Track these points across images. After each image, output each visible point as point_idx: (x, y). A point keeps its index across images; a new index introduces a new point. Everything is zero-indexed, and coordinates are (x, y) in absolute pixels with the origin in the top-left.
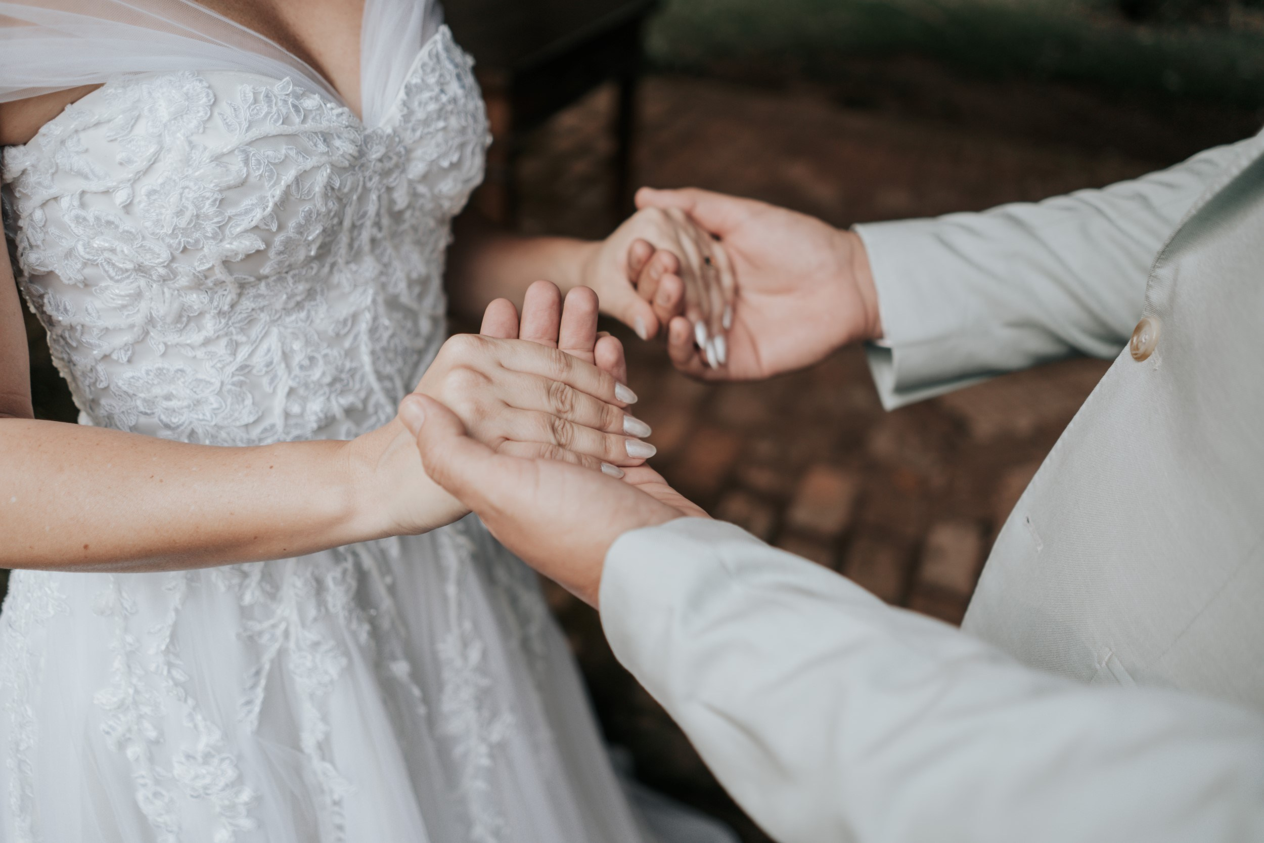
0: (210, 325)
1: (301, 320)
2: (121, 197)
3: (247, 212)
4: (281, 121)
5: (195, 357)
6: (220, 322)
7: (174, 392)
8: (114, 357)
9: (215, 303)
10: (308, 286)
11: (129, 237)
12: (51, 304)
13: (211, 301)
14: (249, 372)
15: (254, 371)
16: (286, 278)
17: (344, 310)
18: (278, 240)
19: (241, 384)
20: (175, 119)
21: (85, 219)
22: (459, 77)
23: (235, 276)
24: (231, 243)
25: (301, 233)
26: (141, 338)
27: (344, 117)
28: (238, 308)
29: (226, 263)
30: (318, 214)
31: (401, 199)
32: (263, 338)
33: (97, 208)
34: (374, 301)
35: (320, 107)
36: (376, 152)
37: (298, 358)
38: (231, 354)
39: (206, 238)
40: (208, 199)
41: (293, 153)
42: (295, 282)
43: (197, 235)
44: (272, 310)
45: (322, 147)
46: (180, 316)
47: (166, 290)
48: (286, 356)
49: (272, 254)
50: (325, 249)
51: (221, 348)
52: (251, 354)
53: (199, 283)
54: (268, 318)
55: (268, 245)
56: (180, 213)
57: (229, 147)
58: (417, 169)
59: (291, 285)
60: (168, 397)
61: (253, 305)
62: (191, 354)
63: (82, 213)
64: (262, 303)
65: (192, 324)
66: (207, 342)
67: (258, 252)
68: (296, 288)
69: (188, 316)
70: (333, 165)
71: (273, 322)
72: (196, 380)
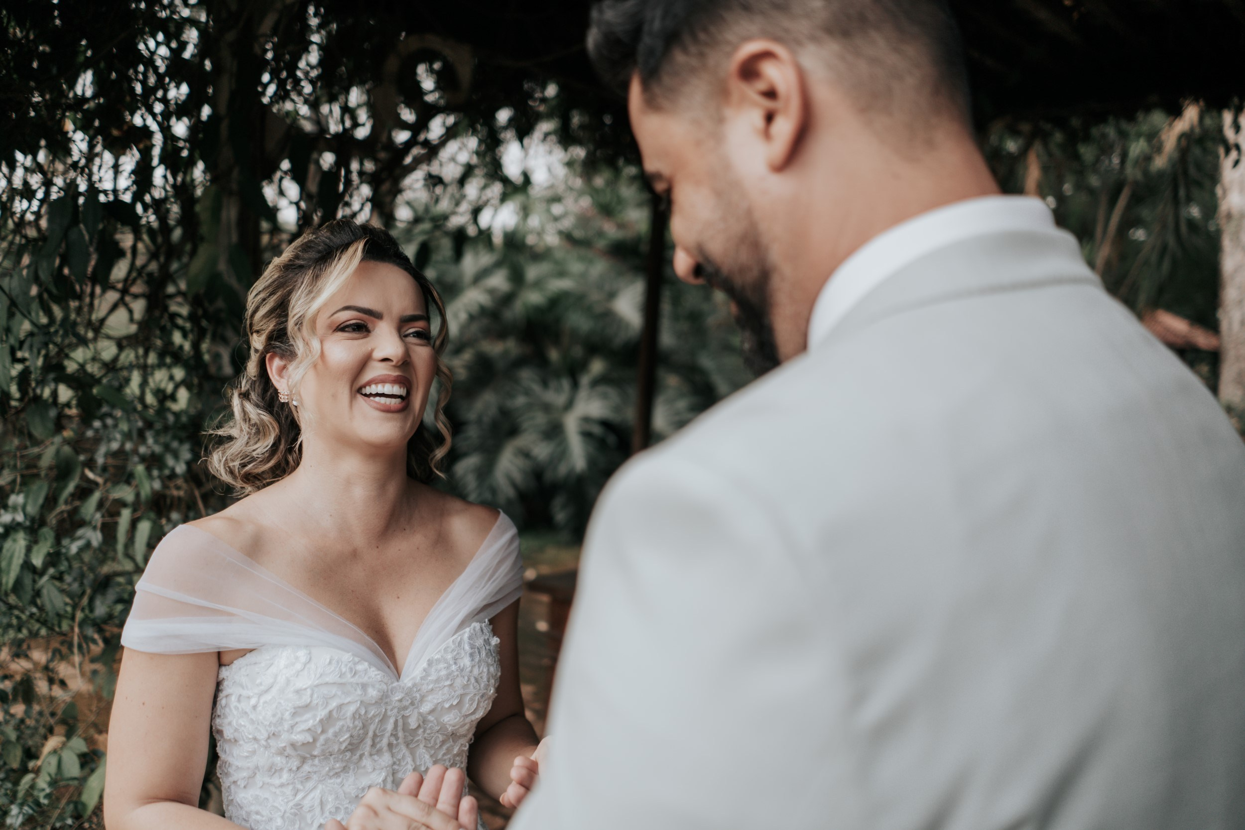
0: (285, 776)
1: (337, 783)
2: (253, 701)
3: (306, 721)
4: (339, 676)
5: (275, 793)
6: (290, 775)
7: (261, 811)
8: (239, 783)
9: (289, 765)
10: (344, 764)
11: (252, 722)
12: (220, 747)
13: (287, 763)
14: (301, 808)
15: (303, 808)
16: (329, 758)
17: (365, 782)
18: (322, 739)
19: (295, 815)
20: (287, 668)
21: (238, 708)
22: (471, 655)
23: (298, 753)
24: (295, 736)
25: (336, 736)
26: (253, 775)
27: (379, 676)
28: (301, 770)
29: (293, 745)
30: (348, 727)
31: (413, 723)
32: (312, 790)
33: (243, 705)
34: (384, 781)
35: (366, 670)
36: (397, 696)
37: (329, 807)
38: (293, 795)
39: (284, 731)
40: (288, 711)
41: (339, 693)
42: (334, 762)
43: (280, 728)
44: (321, 774)
45: (359, 692)
46: (271, 768)
47: (266, 752)
48: (322, 804)
49: (318, 744)
50: (353, 747)
51: (288, 791)
52: (304, 798)
53: (281, 752)
54: (317, 779)
55: (315, 740)
56: (274, 716)
57: (304, 687)
58: (425, 708)
59: (333, 763)
60: (257, 813)
61: (310, 770)
62: (274, 790)
63: (238, 705)
64: (315, 769)
65: (277, 774)
66: (282, 785)
67: (308, 743)
68: (335, 765)
69: (275, 769)
70: (361, 702)
71: (320, 781)
72: (273, 806)
